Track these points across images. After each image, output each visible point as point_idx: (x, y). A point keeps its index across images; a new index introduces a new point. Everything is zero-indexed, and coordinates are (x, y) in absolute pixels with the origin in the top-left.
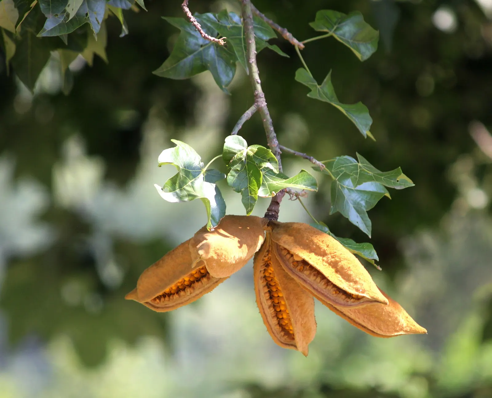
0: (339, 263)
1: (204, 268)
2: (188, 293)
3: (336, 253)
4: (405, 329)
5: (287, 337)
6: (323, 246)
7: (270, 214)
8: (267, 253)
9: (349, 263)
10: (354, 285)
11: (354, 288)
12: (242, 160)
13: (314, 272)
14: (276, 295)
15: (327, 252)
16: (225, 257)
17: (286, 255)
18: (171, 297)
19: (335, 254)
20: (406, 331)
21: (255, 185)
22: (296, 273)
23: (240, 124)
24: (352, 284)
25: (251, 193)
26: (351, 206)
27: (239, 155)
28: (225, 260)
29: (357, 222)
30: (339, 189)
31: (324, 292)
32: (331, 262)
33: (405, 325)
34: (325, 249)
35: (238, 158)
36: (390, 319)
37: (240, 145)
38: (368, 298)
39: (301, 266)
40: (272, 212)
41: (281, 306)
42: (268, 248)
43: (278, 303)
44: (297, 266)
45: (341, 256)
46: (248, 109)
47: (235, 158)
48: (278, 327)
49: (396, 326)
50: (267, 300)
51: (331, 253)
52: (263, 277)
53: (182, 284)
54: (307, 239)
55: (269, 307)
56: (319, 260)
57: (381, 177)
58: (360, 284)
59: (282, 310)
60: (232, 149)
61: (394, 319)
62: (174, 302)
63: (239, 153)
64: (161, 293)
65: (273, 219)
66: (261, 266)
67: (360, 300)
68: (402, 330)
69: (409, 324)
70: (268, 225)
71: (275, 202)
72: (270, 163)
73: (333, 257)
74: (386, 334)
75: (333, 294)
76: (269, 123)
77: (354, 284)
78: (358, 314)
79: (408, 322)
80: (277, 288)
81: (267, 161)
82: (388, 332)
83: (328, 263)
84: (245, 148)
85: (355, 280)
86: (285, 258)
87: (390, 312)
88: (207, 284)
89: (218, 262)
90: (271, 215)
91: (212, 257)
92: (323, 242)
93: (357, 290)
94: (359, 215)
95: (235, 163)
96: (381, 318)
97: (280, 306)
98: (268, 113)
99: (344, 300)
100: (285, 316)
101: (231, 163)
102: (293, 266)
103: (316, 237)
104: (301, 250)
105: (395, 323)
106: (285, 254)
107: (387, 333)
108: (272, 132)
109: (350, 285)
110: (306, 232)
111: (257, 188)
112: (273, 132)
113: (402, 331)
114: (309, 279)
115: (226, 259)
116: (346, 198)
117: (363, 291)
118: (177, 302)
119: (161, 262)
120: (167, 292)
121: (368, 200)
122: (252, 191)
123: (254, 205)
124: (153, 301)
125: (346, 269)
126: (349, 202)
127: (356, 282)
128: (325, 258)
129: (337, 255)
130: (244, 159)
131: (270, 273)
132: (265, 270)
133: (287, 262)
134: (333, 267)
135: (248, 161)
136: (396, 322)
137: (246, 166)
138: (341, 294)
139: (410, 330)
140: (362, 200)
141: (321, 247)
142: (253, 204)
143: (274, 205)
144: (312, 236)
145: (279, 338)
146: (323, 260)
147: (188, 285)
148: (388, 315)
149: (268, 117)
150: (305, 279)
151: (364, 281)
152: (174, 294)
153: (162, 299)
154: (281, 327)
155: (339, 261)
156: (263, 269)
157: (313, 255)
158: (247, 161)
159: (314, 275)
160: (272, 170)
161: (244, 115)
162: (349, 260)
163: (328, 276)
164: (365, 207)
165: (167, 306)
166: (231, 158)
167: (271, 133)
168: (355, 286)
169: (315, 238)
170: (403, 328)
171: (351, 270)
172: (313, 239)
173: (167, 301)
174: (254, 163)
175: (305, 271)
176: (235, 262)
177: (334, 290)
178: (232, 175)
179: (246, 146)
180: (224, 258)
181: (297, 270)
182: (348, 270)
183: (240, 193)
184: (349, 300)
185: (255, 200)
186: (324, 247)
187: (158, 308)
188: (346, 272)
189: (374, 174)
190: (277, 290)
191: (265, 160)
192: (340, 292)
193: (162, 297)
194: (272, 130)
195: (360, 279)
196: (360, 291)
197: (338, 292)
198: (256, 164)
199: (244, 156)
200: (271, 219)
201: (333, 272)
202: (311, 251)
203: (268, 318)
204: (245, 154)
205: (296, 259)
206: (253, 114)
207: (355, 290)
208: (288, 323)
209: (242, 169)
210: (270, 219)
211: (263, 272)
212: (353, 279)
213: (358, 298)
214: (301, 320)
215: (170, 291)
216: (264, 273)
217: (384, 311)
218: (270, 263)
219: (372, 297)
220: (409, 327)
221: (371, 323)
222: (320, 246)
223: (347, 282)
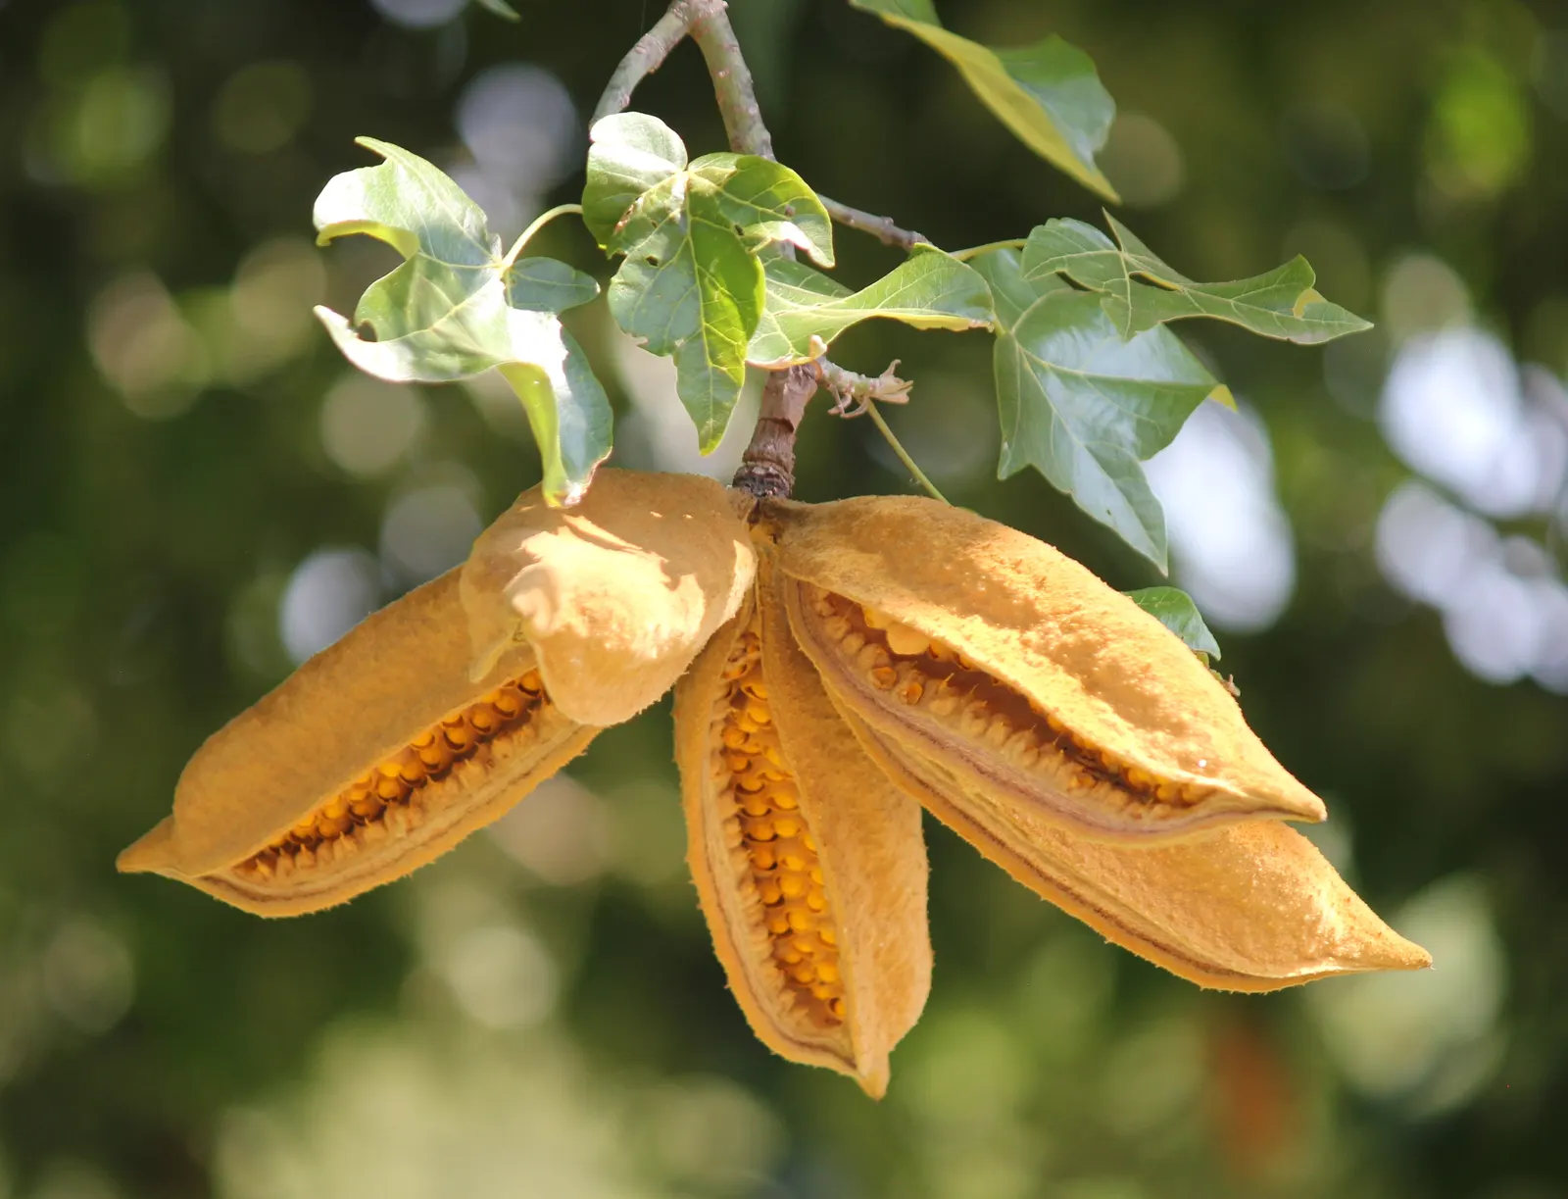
0: (1096, 651)
1: (465, 719)
2: (400, 831)
3: (1082, 612)
4: (1341, 950)
5: (807, 1015)
6: (1018, 583)
7: (759, 471)
8: (741, 645)
9: (1142, 649)
10: (1172, 742)
11: (1171, 754)
12: (671, 215)
13: (972, 701)
14: (764, 833)
15: (1038, 607)
16: (621, 625)
17: (841, 640)
18: (322, 850)
19: (1077, 614)
20: (1346, 959)
21: (733, 322)
22: (893, 711)
23: (623, 90)
24: (1160, 736)
25: (713, 356)
26: (1079, 443)
27: (654, 197)
28: (622, 640)
29: (1109, 512)
30: (1024, 373)
31: (1029, 783)
32: (1064, 647)
33: (1340, 934)
34: (1032, 597)
35: (652, 209)
36: (1281, 908)
37: (653, 156)
38: (1237, 798)
39: (915, 680)
40: (766, 464)
41: (782, 882)
42: (746, 624)
43: (774, 866)
44: (896, 683)
45: (1107, 621)
46: (648, 28)
47: (640, 208)
48: (771, 969)
49: (1304, 938)
50: (733, 851)
51: (1056, 614)
52: (717, 752)
53: (368, 796)
54: (949, 560)
55: (741, 882)
56: (1006, 641)
57: (1226, 300)
58: (1196, 735)
59: (785, 897)
60: (624, 172)
61: (1299, 905)
62: (338, 872)
63: (654, 188)
64: (275, 839)
65: (774, 494)
66: (716, 702)
67: (1194, 808)
68: (1330, 955)
69: (1357, 928)
70: (753, 521)
71: (776, 421)
72: (796, 222)
73: (1067, 629)
74: (1266, 970)
75: (1069, 790)
76: (740, 86)
77: (1172, 737)
78: (1146, 888)
79: (1355, 918)
80: (772, 801)
81: (783, 217)
82: (1274, 962)
83: (1048, 654)
84: (676, 168)
85: (1175, 720)
86: (838, 651)
87: (1281, 879)
88: (480, 788)
89: (592, 648)
90: (760, 476)
91: (569, 627)
92: (1021, 568)
93: (1186, 762)
94: (1111, 481)
95: (639, 229)
96: (1245, 901)
97: (778, 880)
98: (736, 43)
99: (1122, 810)
100: (800, 923)
101: (624, 234)
102: (878, 683)
103: (984, 548)
104: (924, 605)
105: (1302, 922)
106: (840, 634)
107: (1270, 967)
108: (754, 122)
109: (1154, 743)
110: (940, 529)
111: (742, 333)
112: (759, 125)
113: (1331, 958)
114: (953, 732)
115: (627, 636)
116: (1055, 411)
117: (1212, 766)
118: (350, 872)
119: (282, 699)
120: (300, 833)
121: (1145, 418)
122: (719, 346)
123: (730, 410)
124: (240, 872)
125: (1134, 675)
126: (1069, 428)
127: (1178, 729)
128: (1032, 635)
129: (1085, 618)
130: (676, 213)
131: (747, 736)
132: (728, 720)
133: (850, 668)
134: (1070, 670)
135: (697, 218)
136: (1307, 917)
137: (687, 244)
138: (1104, 789)
139: (1364, 953)
140: (1120, 416)
141: (1014, 587)
142: (727, 404)
143: (773, 437)
144: (966, 546)
145: (775, 1018)
146: (1026, 643)
147: (394, 799)
148: (1274, 890)
149: (737, 59)
150: (934, 734)
151: (1216, 724)
152: (334, 838)
153: (284, 862)
154: (782, 972)
155: (1098, 643)
156: (723, 715)
157: (976, 624)
158: (690, 218)
159: (977, 716)
160: (802, 255)
161: (639, 53)
162: (1142, 638)
163: (1056, 705)
164: (1134, 445)
165: (307, 888)
166: (621, 212)
167: (750, 128)
168: (1176, 747)
169: (981, 553)
170: (1333, 945)
171: (1154, 678)
172: (972, 556)
173: (303, 867)
174: (727, 226)
175: (933, 699)
176: (658, 655)
177: (1074, 773)
178: (628, 281)
179: (683, 159)
180: (618, 631)
181: (895, 699)
182: (1140, 680)
183: (669, 358)
184: (1141, 810)
185: (733, 387)
186: (1022, 586)
187: (265, 899)
188: (1135, 685)
189: (1193, 292)
190: (769, 812)
191: (771, 211)
192: (1096, 779)
193: (282, 852)
194: (753, 117)
195: (1196, 713)
196: (1197, 765)
197: (1090, 781)
198: (732, 230)
199: (677, 200)
200: (765, 494)
201: (1075, 691)
202: (966, 611)
203: (735, 928)
204: (679, 191)
205: (900, 646)
206: (671, 47)
207: (1175, 763)
208: (811, 954)
209: (670, 251)
210: (760, 493)
211: (719, 728)
212: (1167, 717)
213: (1183, 800)
214: (874, 932)
215: (317, 830)
216: (723, 734)
217: (1258, 873)
218: (750, 690)
219: (1252, 791)
220: (1358, 940)
221: (1202, 923)
222: (1006, 584)
223: (1141, 731)
